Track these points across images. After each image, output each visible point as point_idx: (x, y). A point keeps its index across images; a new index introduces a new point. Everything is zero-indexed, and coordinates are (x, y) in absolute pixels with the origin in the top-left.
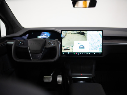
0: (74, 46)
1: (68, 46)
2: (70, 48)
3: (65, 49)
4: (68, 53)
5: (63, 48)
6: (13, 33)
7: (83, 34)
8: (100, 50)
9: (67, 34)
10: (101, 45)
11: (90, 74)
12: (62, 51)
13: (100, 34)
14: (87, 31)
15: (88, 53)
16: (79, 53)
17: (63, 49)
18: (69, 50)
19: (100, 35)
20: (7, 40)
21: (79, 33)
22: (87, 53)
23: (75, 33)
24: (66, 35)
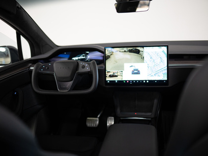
0: (123, 70)
1: (114, 71)
2: (119, 74)
3: (110, 76)
4: (115, 81)
5: (108, 74)
6: (40, 54)
7: (138, 52)
8: (164, 77)
9: (113, 52)
10: (166, 68)
11: (149, 114)
12: (107, 78)
13: (163, 52)
14: (143, 47)
15: (146, 81)
16: (133, 81)
17: (108, 76)
18: (117, 76)
19: (165, 53)
20: (30, 64)
21: (130, 51)
22: (144, 82)
23: (125, 51)
24: (111, 54)
